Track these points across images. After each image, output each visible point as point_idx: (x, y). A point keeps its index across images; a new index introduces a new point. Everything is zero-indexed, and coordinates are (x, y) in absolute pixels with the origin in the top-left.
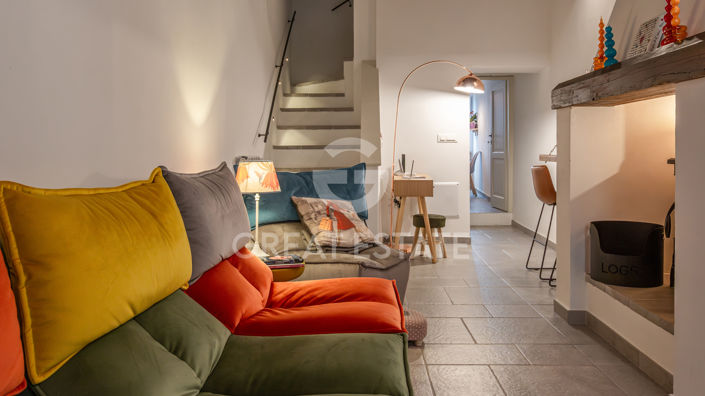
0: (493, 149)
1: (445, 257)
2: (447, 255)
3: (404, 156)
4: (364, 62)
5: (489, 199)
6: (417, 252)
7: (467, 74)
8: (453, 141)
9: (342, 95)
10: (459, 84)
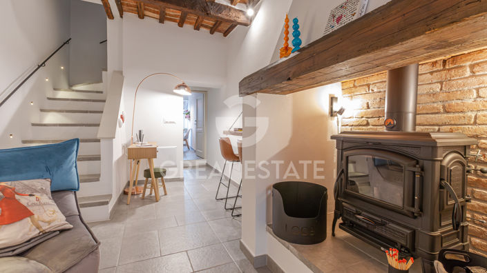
0: (197, 128)
1: (166, 194)
2: (168, 193)
3: (140, 131)
4: (114, 71)
5: (195, 151)
6: (148, 192)
7: (181, 83)
8: (173, 122)
9: (102, 92)
10: (176, 88)
